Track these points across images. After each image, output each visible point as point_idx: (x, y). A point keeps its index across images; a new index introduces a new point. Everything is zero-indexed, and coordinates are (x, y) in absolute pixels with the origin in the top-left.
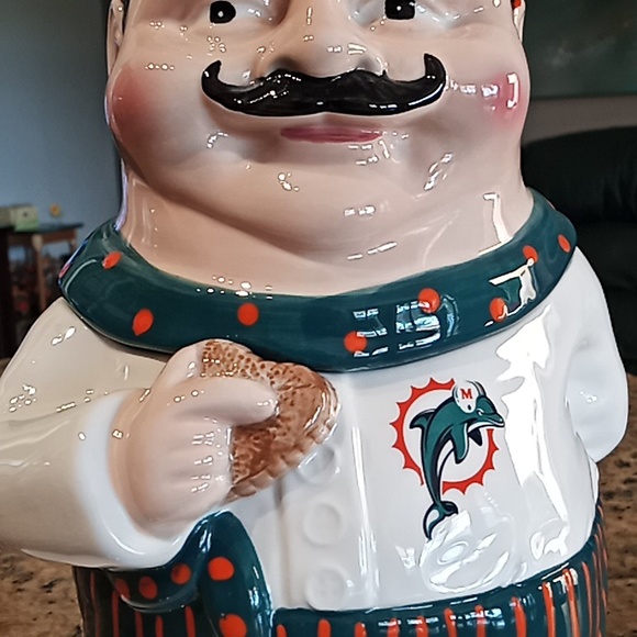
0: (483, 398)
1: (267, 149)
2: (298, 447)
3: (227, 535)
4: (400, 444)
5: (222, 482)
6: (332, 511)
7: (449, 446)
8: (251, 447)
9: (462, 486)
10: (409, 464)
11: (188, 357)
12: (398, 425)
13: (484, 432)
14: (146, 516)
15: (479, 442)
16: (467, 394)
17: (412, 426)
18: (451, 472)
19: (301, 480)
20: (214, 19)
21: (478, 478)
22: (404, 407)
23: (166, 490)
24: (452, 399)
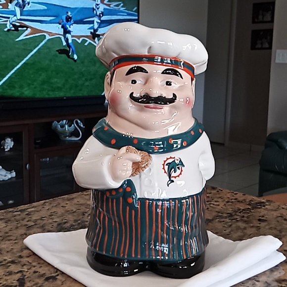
0: (181, 160)
1: (141, 110)
2: (144, 167)
3: (129, 183)
4: (164, 168)
5: (130, 172)
6: (150, 180)
7: (173, 169)
8: (136, 167)
9: (175, 177)
10: (165, 172)
11: (124, 149)
12: (164, 165)
13: (180, 168)
14: (115, 178)
15: (179, 169)
16: (178, 160)
17: (166, 165)
18: (173, 174)
19: (144, 174)
20: (132, 83)
21: (178, 176)
22: (165, 161)
24: (174, 161)
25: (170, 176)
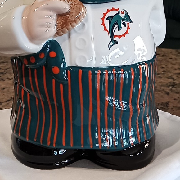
0: (127, 14)
4: (103, 24)
7: (117, 26)
8: (62, 20)
9: (120, 37)
10: (105, 29)
12: (103, 19)
13: (126, 23)
15: (125, 26)
16: (123, 13)
21: (124, 35)
22: (105, 14)
23: (38, 30)
24: (118, 14)
25: (112, 35)
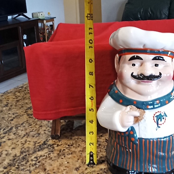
0: (165, 113)
1: (139, 83)
2: (141, 119)
6: (145, 127)
10: (155, 122)
19: (141, 123)
20: (133, 65)
21: (163, 123)
